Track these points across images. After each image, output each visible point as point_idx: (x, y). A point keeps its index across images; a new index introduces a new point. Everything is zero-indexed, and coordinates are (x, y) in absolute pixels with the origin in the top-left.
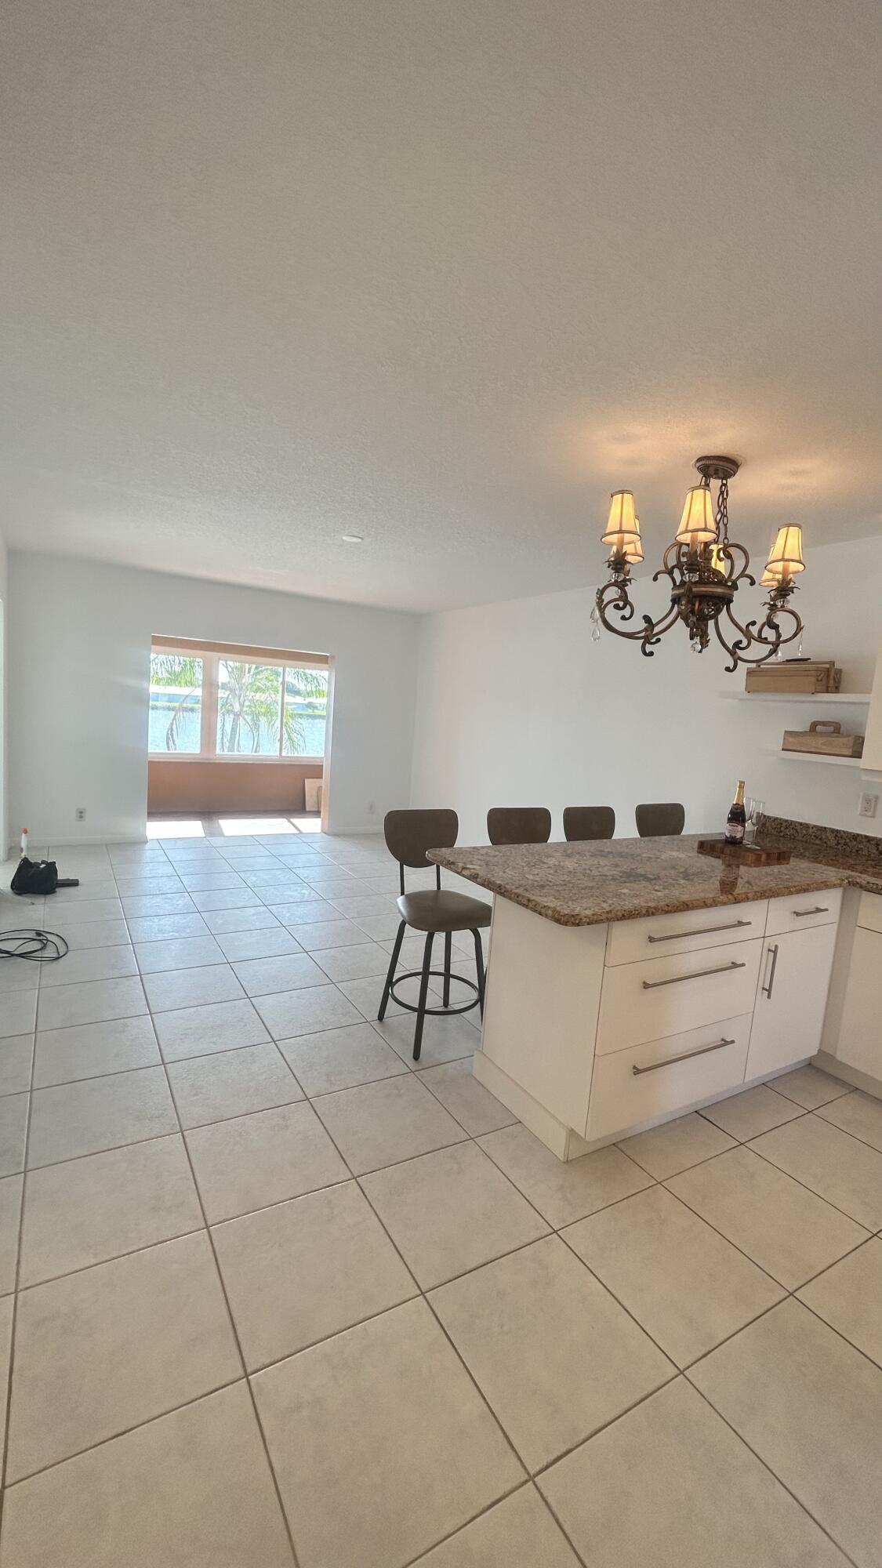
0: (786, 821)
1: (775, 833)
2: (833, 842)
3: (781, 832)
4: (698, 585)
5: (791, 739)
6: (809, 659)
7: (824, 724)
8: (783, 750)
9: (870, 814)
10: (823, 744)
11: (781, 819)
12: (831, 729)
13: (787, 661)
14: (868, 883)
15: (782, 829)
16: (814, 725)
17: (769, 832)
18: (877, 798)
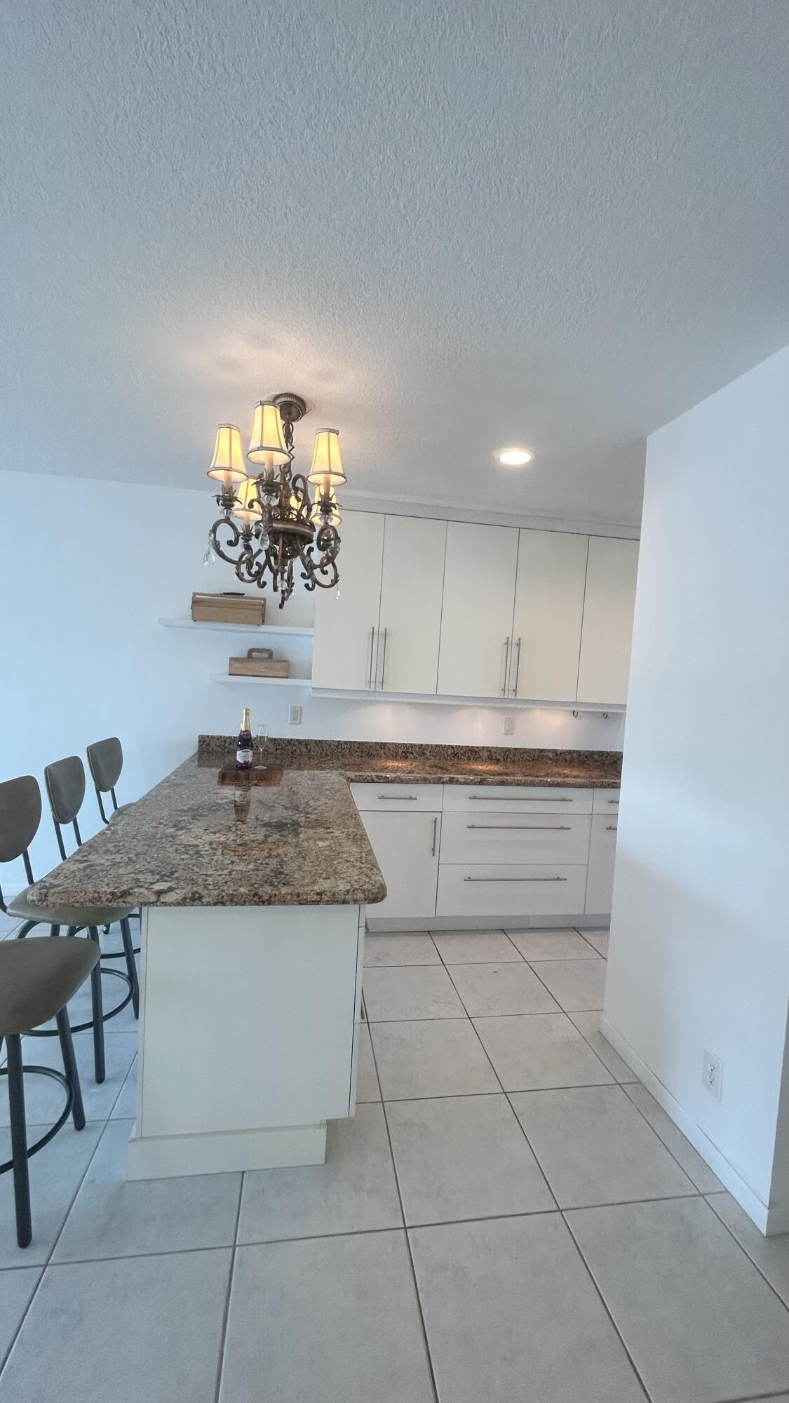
0: (230, 738)
1: (220, 750)
2: (272, 749)
3: (225, 748)
4: (299, 524)
5: (236, 665)
6: (244, 594)
7: (259, 651)
8: (230, 674)
9: (297, 722)
10: (266, 668)
11: (224, 737)
12: (267, 655)
13: (224, 593)
14: (356, 776)
15: (227, 745)
16: (251, 651)
17: (214, 750)
18: (301, 708)
